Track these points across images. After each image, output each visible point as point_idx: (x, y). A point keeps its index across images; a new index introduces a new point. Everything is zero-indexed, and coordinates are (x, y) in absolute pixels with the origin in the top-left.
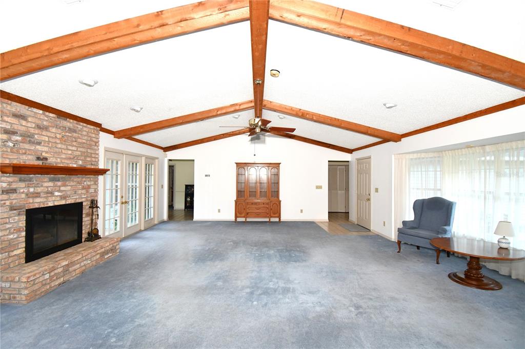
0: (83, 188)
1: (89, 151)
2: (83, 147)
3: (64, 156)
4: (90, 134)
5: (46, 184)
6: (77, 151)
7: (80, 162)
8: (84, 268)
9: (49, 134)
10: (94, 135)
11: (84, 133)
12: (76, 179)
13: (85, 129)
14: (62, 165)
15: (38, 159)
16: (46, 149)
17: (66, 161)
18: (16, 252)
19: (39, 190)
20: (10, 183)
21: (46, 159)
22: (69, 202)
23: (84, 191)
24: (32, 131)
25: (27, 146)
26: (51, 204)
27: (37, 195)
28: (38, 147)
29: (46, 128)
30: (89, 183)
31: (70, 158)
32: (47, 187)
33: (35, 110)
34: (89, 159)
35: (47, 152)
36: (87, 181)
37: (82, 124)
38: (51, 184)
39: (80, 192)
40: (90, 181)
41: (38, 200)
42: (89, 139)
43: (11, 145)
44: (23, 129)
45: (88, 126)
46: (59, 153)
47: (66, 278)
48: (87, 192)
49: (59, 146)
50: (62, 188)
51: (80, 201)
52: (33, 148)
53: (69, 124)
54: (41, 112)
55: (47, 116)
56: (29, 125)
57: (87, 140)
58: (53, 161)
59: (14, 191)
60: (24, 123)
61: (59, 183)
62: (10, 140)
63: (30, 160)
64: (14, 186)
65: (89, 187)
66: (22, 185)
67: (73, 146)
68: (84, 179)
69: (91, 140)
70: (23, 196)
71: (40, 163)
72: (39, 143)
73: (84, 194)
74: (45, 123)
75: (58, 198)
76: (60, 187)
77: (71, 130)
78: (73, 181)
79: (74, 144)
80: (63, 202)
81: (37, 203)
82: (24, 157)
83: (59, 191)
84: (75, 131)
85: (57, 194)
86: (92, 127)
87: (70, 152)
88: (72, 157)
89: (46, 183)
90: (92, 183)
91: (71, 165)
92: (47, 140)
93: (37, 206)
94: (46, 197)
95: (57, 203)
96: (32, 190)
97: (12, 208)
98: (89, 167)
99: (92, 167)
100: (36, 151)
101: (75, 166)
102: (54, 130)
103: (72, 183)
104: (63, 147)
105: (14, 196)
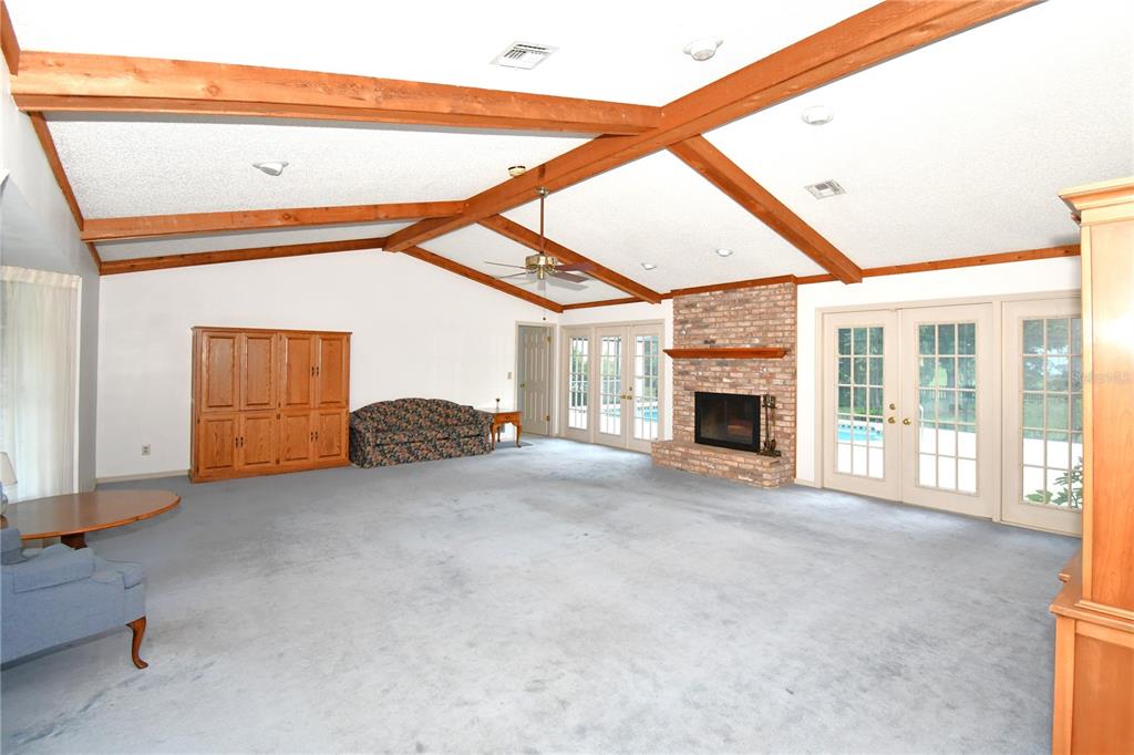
0: (761, 377)
1: (770, 322)
2: (760, 319)
3: (733, 336)
4: (773, 298)
5: (713, 369)
6: (752, 325)
7: (757, 341)
8: (705, 470)
9: (716, 314)
10: (780, 297)
11: (762, 299)
12: (750, 363)
13: (764, 293)
14: (731, 347)
15: (706, 342)
16: (713, 331)
17: (736, 342)
18: (687, 429)
19: (707, 374)
20: (684, 366)
21: (713, 341)
22: (740, 392)
23: (763, 381)
24: (700, 316)
25: (696, 332)
26: (719, 391)
27: (706, 379)
28: (706, 331)
29: (713, 309)
30: (771, 370)
31: (742, 338)
32: (715, 372)
33: (703, 294)
34: (770, 335)
35: (714, 334)
36: (770, 366)
37: (757, 287)
38: (718, 369)
39: (756, 381)
40: (775, 366)
41: (706, 384)
42: (771, 304)
43: (684, 332)
44: (692, 316)
45: (770, 286)
46: (727, 333)
47: (685, 467)
48: (769, 383)
49: (728, 325)
50: (732, 375)
51: (757, 394)
52: (701, 332)
53: (738, 295)
54: (708, 294)
55: (714, 296)
56: (698, 311)
57: (767, 308)
58: (721, 343)
59: (687, 373)
60: (693, 310)
61: (727, 369)
62: (683, 329)
63: (698, 344)
64: (687, 369)
65: (772, 376)
66: (693, 368)
67: (744, 321)
68: (763, 364)
69: (775, 305)
70: (694, 378)
71: (708, 346)
72: (706, 327)
73: (764, 386)
74: (712, 304)
75: (727, 386)
76: (729, 373)
77: (743, 302)
78: (747, 367)
79: (747, 317)
80: (732, 392)
81: (706, 387)
82: (695, 342)
83: (729, 377)
84: (748, 301)
85: (725, 380)
86: (776, 286)
87: (741, 330)
88: (743, 335)
89: (713, 367)
90: (778, 370)
91: (743, 346)
92: (714, 320)
93: (704, 390)
94: (715, 383)
95: (725, 391)
96: (700, 373)
97: (686, 388)
98: (771, 346)
99: (778, 346)
100: (703, 335)
101: (748, 346)
102: (721, 308)
103: (744, 369)
104: (733, 325)
105: (687, 377)
